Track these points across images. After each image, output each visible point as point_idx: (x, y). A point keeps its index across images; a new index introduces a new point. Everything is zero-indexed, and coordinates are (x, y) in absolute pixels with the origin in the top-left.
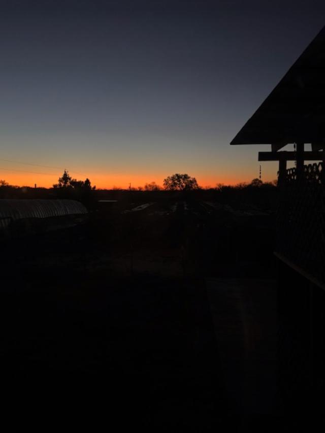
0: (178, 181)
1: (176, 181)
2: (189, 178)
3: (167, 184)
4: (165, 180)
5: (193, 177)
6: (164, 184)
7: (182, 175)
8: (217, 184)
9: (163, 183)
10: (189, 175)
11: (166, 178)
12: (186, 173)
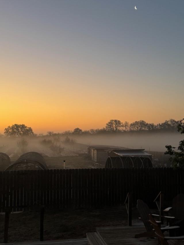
0: (17, 130)
1: (15, 130)
2: (26, 127)
3: (7, 132)
4: (6, 129)
5: (29, 127)
6: (5, 133)
7: (20, 125)
8: (48, 132)
9: (4, 131)
10: (26, 125)
11: (7, 127)
12: (23, 124)
